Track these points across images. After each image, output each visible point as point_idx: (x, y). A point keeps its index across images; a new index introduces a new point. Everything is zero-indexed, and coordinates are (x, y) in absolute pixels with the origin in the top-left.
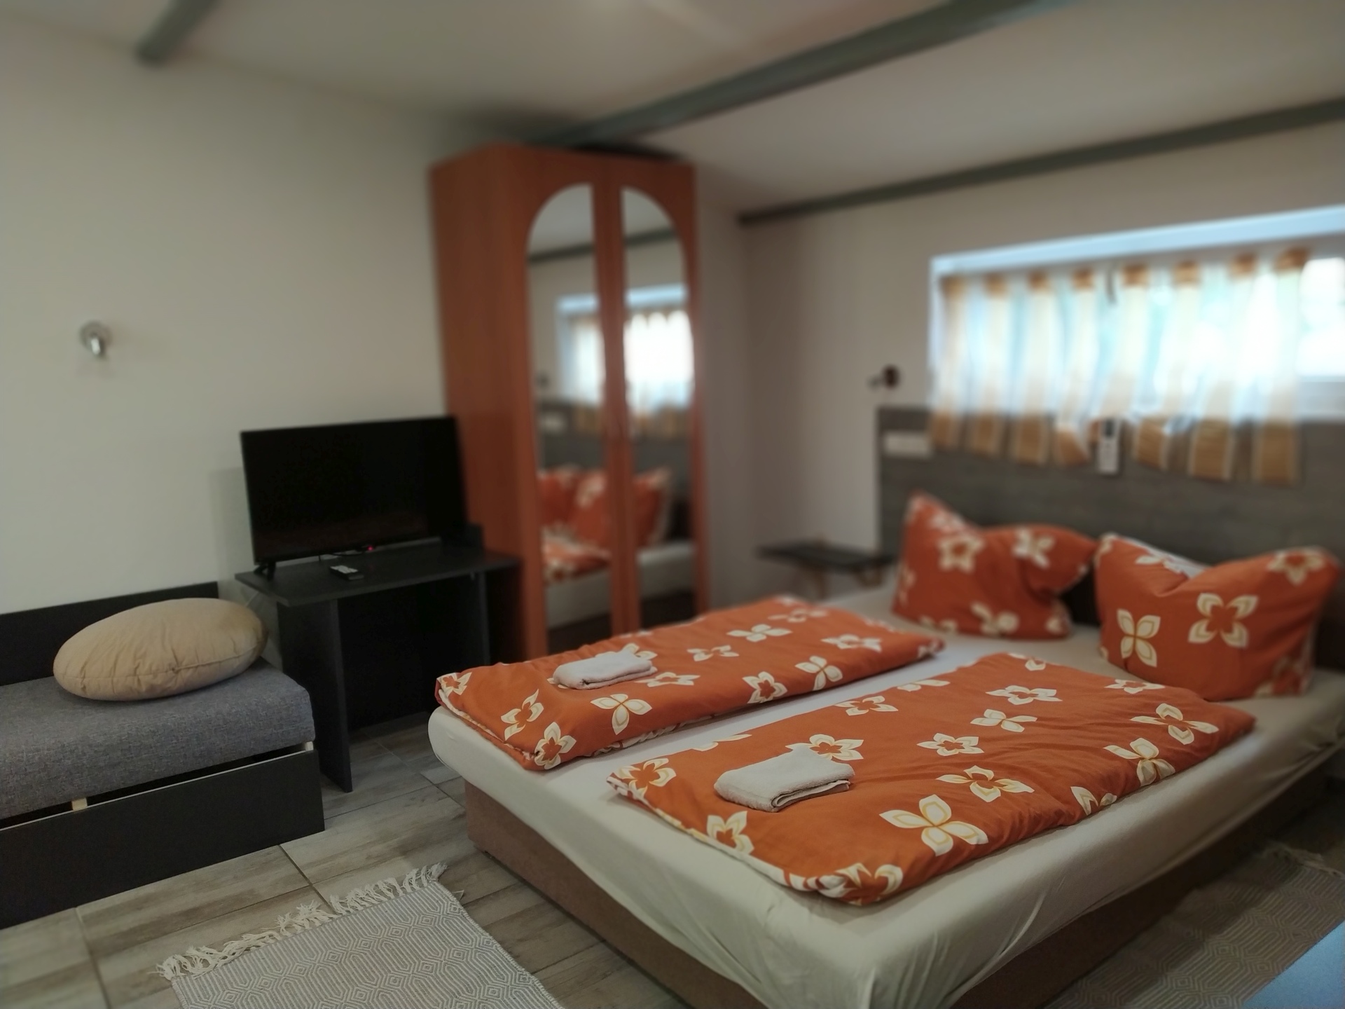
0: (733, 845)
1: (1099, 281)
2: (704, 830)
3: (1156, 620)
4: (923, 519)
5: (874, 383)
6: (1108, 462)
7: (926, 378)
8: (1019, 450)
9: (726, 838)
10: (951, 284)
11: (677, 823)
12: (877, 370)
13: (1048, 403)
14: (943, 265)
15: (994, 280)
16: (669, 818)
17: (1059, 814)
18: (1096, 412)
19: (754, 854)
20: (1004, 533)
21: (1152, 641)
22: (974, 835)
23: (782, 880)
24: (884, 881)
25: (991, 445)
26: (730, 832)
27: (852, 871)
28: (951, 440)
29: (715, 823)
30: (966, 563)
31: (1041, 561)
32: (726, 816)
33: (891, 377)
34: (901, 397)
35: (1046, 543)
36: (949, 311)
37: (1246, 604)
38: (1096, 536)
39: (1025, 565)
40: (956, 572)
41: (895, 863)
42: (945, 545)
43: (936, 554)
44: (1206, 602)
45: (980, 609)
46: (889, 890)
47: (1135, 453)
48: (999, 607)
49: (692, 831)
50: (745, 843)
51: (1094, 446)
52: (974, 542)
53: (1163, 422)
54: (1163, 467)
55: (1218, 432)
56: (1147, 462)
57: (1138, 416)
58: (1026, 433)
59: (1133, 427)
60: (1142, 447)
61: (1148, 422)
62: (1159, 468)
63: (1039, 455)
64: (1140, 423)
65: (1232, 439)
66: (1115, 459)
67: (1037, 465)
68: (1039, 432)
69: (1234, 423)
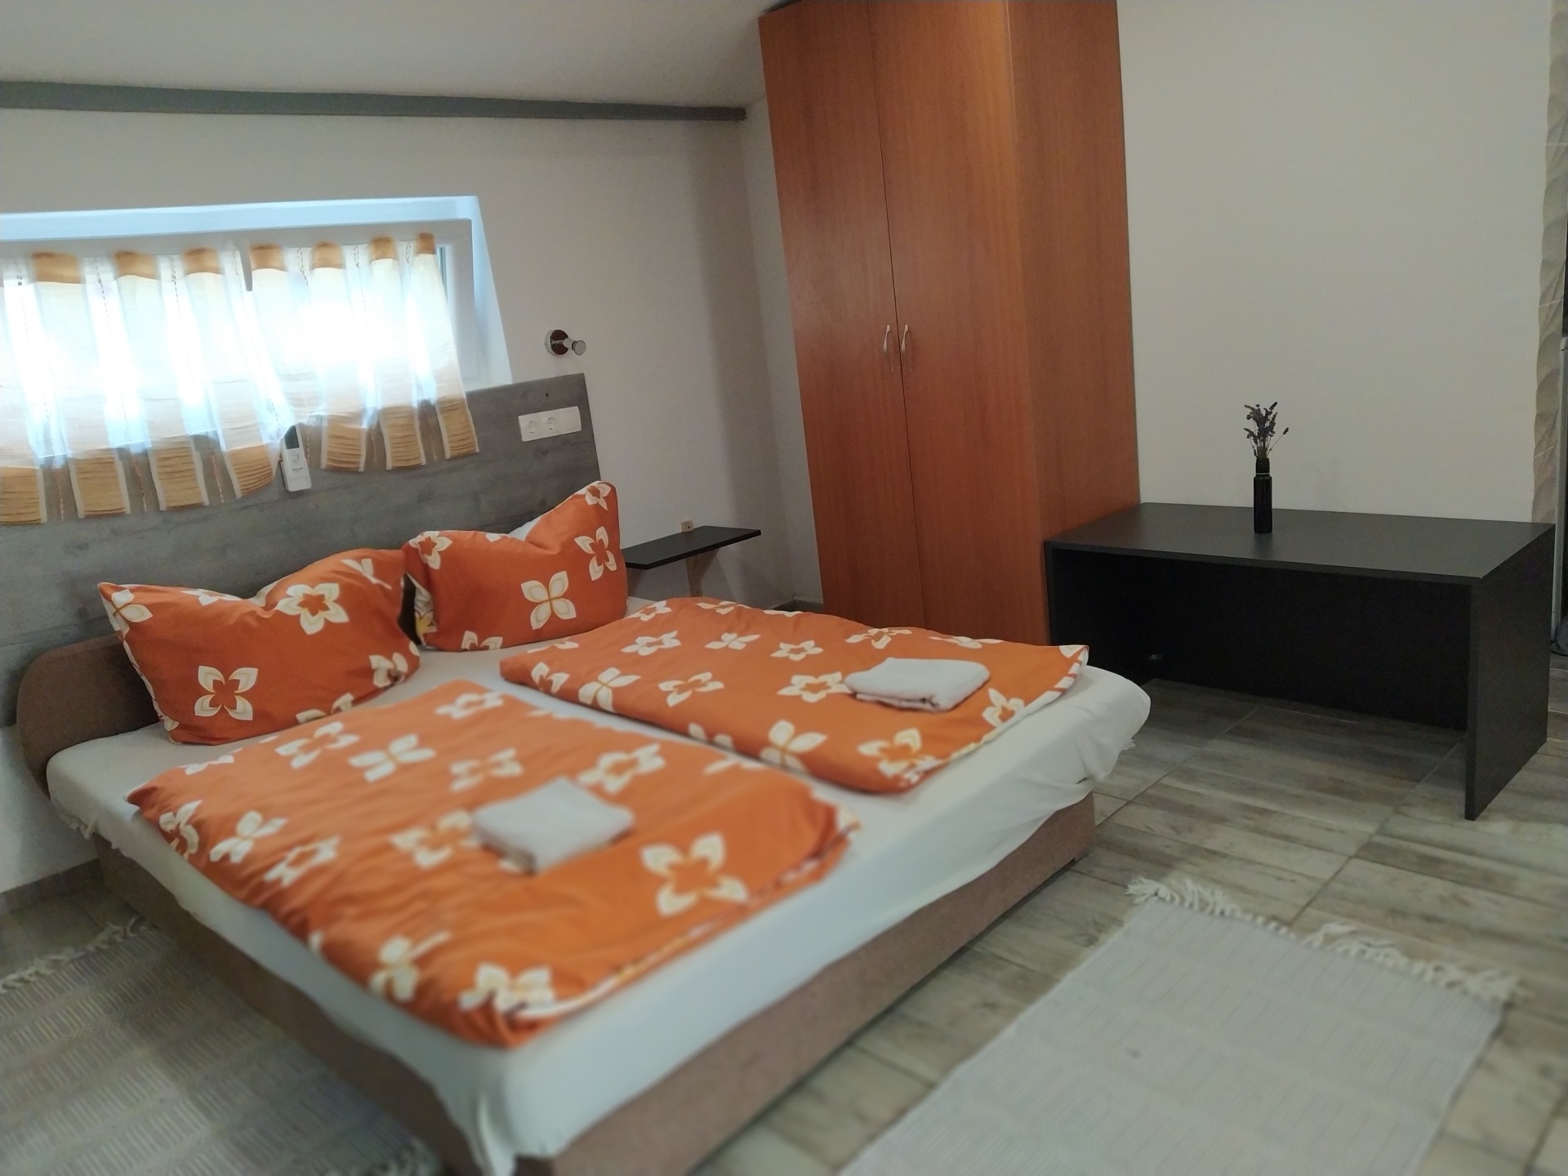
1: (231, 263)
2: (991, 728)
6: (300, 477)
8: (163, 494)
9: (1006, 715)
11: (972, 746)
19: (1027, 702)
20: (330, 566)
23: (1057, 694)
26: (1004, 709)
29: (990, 715)
31: (384, 584)
32: (989, 703)
35: (369, 565)
44: (584, 543)
47: (324, 460)
48: (388, 650)
49: (986, 738)
50: (1015, 703)
53: (357, 416)
54: (362, 469)
55: (405, 417)
56: (342, 465)
57: (320, 418)
58: (168, 470)
59: (318, 431)
60: (334, 450)
61: (335, 421)
62: (358, 468)
63: (199, 493)
64: (325, 424)
65: (417, 424)
66: (306, 472)
67: (198, 506)
68: (192, 463)
69: (415, 405)
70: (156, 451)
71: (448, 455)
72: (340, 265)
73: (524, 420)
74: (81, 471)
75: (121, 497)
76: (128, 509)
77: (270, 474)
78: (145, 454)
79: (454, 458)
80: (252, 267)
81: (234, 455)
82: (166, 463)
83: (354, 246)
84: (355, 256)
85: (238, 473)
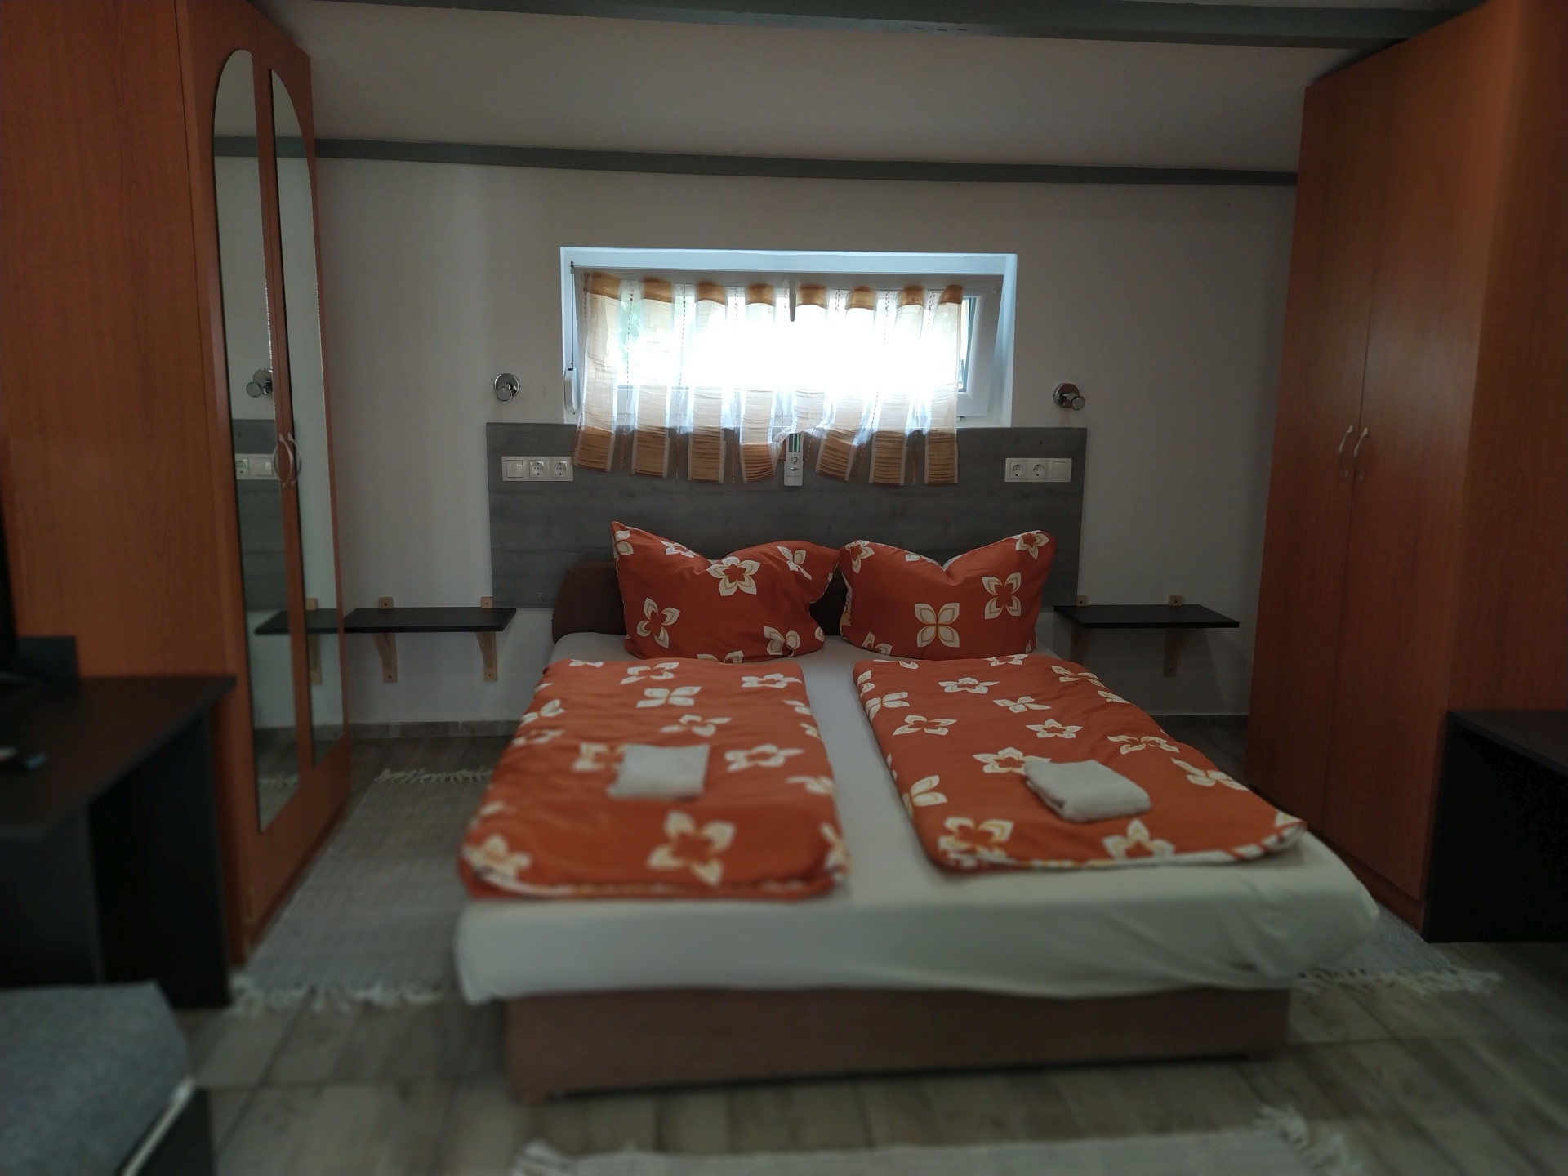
0: (1148, 853)
1: (782, 301)
3: (956, 606)
4: (647, 548)
6: (793, 476)
8: (692, 469)
9: (1138, 851)
11: (1067, 864)
15: (655, 283)
16: (1053, 864)
21: (952, 625)
25: (661, 465)
30: (750, 588)
31: (806, 574)
33: (506, 387)
35: (801, 556)
37: (1015, 580)
42: (715, 570)
44: (990, 583)
45: (770, 632)
47: (818, 466)
48: (783, 627)
50: (1161, 845)
51: (782, 460)
53: (851, 435)
54: (847, 477)
55: (894, 442)
56: (830, 473)
57: (822, 430)
58: (701, 451)
59: (818, 441)
60: (827, 459)
61: (834, 436)
62: (844, 477)
63: (718, 473)
64: (825, 437)
65: (905, 448)
66: (800, 472)
67: (715, 483)
68: (719, 449)
69: (907, 433)
70: (695, 436)
71: (927, 480)
72: (872, 307)
73: (1010, 463)
74: (641, 440)
75: (663, 465)
76: (665, 475)
77: (771, 468)
78: (687, 435)
79: (931, 484)
80: (797, 303)
81: (747, 448)
82: (700, 446)
83: (886, 292)
84: (886, 302)
85: (746, 463)
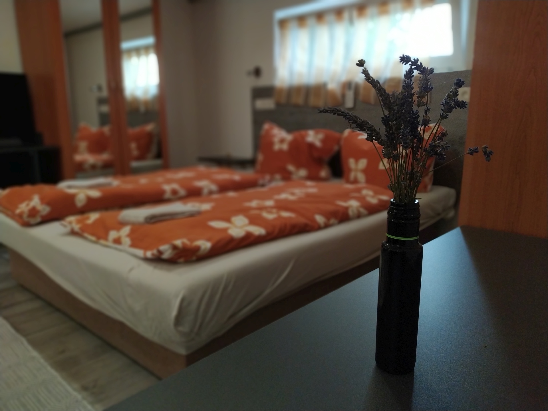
0: (120, 244)
1: (346, 15)
2: (107, 239)
3: (365, 160)
4: (268, 132)
5: (249, 73)
6: (349, 103)
7: (272, 71)
8: (313, 101)
9: (118, 241)
10: (283, 23)
11: (94, 239)
12: (251, 67)
13: (324, 78)
14: (280, 14)
15: (301, 19)
17: (306, 225)
18: (344, 78)
19: (130, 246)
20: (303, 132)
21: (363, 171)
22: (258, 231)
23: (143, 256)
24: (198, 248)
25: (300, 100)
26: (120, 237)
27: (178, 243)
28: (283, 100)
29: (113, 234)
30: (285, 147)
31: (318, 144)
32: (119, 230)
33: (257, 72)
34: (262, 82)
35: (321, 136)
36: (283, 36)
38: (342, 132)
39: (311, 146)
40: (281, 151)
41: (208, 240)
42: (276, 140)
43: (271, 144)
45: (291, 168)
46: (201, 253)
47: (361, 98)
48: (299, 165)
49: (100, 241)
50: (127, 241)
51: (344, 96)
52: (289, 137)
54: (373, 103)
55: (396, 83)
56: (365, 101)
59: (360, 85)
64: (363, 82)
65: (401, 86)
66: (352, 101)
77: (338, 100)
